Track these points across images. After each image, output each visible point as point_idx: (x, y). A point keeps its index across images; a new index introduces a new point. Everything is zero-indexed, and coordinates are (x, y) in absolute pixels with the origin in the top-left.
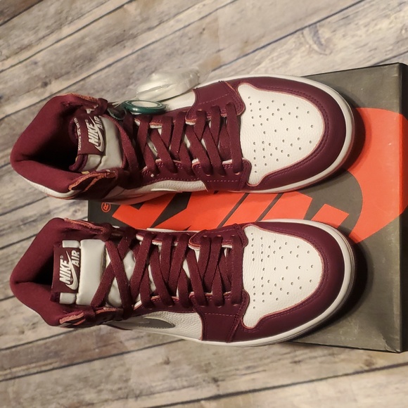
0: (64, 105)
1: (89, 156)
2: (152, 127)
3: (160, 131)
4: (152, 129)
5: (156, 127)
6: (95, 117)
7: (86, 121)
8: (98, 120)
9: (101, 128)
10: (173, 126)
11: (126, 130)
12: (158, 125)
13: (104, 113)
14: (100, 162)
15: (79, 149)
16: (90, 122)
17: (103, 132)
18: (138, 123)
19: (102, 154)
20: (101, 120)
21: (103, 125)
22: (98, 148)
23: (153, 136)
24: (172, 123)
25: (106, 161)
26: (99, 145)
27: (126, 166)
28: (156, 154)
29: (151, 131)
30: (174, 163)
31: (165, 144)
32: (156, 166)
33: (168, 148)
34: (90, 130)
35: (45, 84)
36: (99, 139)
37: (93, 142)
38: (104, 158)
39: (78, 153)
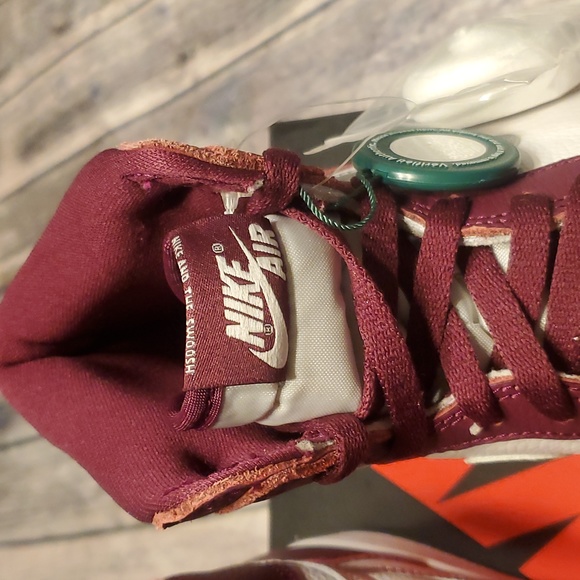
0: (136, 185)
1: (229, 390)
2: (472, 241)
3: (503, 256)
4: (471, 248)
5: (488, 242)
6: (253, 229)
7: (218, 247)
8: (265, 237)
9: (278, 271)
10: (555, 235)
11: (372, 265)
12: (493, 234)
13: (289, 206)
14: (277, 403)
15: (189, 370)
16: (233, 254)
17: (283, 288)
18: (418, 227)
19: (280, 375)
20: (276, 237)
21: (283, 257)
22: (263, 356)
23: (474, 275)
24: (553, 223)
25: (298, 398)
26: (269, 346)
27: (377, 409)
28: (488, 344)
29: (465, 256)
30: (564, 385)
31: (524, 308)
32: (493, 396)
33: (534, 323)
34: (231, 289)
35: (183, 59)
36: (268, 320)
37: (245, 337)
38: (289, 389)
39: (187, 385)
